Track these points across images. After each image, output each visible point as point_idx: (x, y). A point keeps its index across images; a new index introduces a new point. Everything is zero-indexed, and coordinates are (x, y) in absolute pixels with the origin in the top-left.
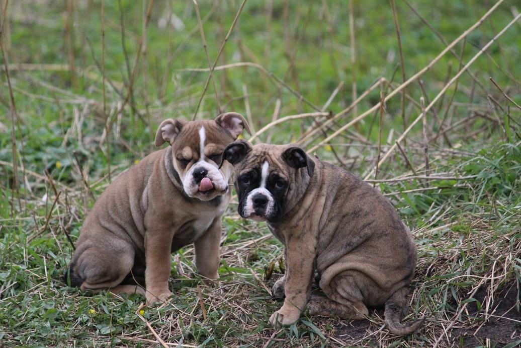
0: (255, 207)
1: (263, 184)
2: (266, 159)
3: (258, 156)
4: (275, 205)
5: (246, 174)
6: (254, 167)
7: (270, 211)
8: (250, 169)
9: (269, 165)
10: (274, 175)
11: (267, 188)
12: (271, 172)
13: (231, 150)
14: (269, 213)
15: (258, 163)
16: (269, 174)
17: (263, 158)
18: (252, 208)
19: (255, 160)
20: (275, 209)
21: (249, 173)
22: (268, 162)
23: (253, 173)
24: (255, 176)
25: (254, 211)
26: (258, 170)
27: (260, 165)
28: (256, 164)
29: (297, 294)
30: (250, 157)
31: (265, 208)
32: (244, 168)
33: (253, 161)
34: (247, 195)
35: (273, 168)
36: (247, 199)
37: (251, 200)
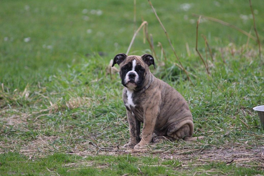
0: (129, 78)
1: (133, 69)
2: (134, 59)
3: (131, 58)
4: (139, 78)
5: (125, 66)
6: (129, 62)
7: (137, 80)
8: (127, 63)
9: (136, 61)
10: (139, 65)
11: (135, 70)
12: (137, 64)
13: (118, 57)
14: (137, 81)
15: (131, 60)
16: (136, 65)
17: (133, 58)
18: (128, 79)
19: (129, 59)
20: (139, 79)
21: (127, 65)
22: (136, 60)
23: (128, 65)
24: (130, 66)
25: (129, 80)
26: (131, 63)
27: (132, 61)
28: (130, 61)
29: (148, 135)
30: (127, 58)
31: (134, 78)
32: (124, 64)
33: (129, 60)
34: (126, 74)
35: (138, 62)
36: (126, 76)
37: (128, 76)
